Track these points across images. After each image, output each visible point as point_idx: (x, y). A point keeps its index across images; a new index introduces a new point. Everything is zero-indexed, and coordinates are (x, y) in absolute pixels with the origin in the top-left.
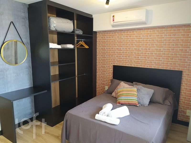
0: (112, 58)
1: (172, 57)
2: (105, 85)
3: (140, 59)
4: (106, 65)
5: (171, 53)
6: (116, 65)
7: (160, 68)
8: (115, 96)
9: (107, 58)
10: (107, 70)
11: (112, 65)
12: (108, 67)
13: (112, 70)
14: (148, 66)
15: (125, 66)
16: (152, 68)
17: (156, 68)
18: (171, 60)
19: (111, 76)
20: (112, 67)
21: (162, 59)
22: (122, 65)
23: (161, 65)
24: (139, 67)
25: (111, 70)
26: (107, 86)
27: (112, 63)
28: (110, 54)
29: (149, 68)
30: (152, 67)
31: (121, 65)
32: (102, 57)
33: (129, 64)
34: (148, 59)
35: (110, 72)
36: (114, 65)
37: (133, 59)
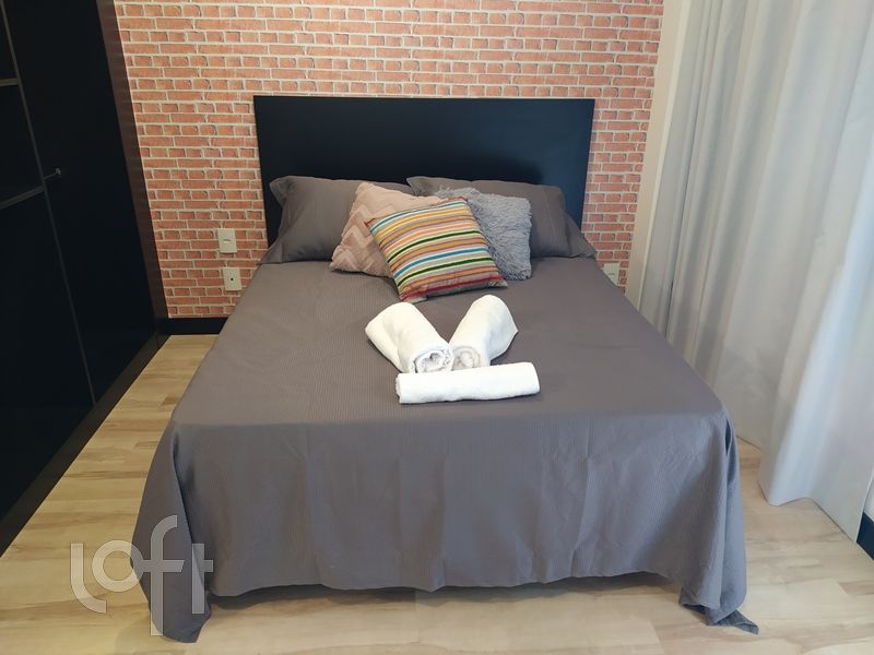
1: (553, 34)
2: (216, 224)
3: (405, 53)
4: (197, 95)
5: (548, 13)
6: (271, 92)
7: (502, 96)
9: (202, 49)
10: (213, 130)
11: (243, 98)
12: (221, 107)
13: (245, 125)
14: (447, 90)
15: (328, 94)
16: (468, 97)
17: (486, 96)
18: (548, 48)
19: (249, 163)
20: (245, 108)
21: (509, 47)
22: (309, 93)
23: (506, 79)
24: (403, 94)
25: (245, 127)
26: (226, 225)
27: (240, 85)
28: (220, 24)
29: (451, 96)
30: (466, 94)
31: (299, 92)
32: (165, 48)
33: (349, 82)
34: (445, 49)
35: (235, 142)
36: (258, 92)
37: (368, 52)
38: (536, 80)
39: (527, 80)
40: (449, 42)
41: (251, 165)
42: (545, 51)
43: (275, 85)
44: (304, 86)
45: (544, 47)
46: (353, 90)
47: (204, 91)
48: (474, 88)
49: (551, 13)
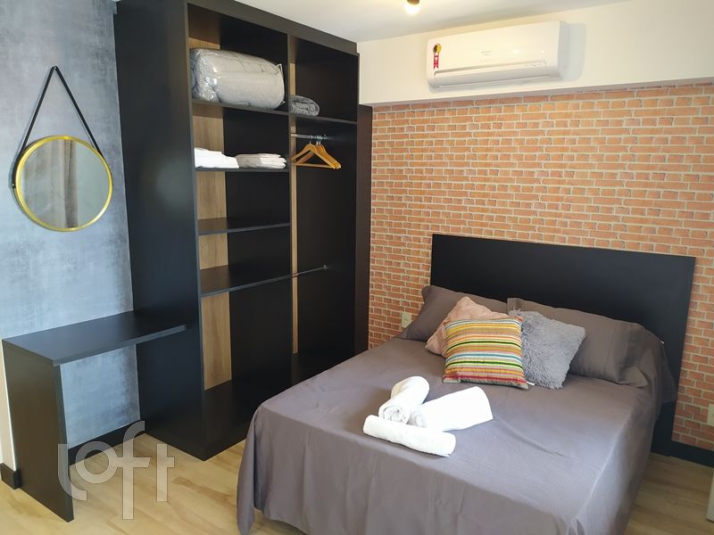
0: (430, 207)
1: (656, 205)
2: (402, 309)
3: (534, 213)
4: (404, 232)
5: (652, 189)
6: (444, 233)
7: (610, 248)
8: (437, 351)
9: (410, 206)
10: (408, 252)
11: (428, 235)
12: (415, 239)
13: (426, 250)
14: (563, 240)
15: (479, 236)
18: (651, 215)
19: (423, 274)
20: (428, 240)
21: (617, 213)
22: (467, 235)
23: (614, 235)
25: (425, 253)
26: (408, 310)
27: (427, 227)
29: (567, 244)
31: (461, 234)
32: (392, 205)
33: (493, 230)
34: (564, 212)
35: (419, 260)
36: (436, 232)
37: (508, 211)
38: (640, 238)
39: (632, 237)
40: (567, 208)
41: (427, 276)
42: (649, 217)
43: (447, 228)
44: (465, 230)
45: (648, 214)
46: (495, 235)
47: (408, 229)
48: (585, 239)
49: (655, 189)
